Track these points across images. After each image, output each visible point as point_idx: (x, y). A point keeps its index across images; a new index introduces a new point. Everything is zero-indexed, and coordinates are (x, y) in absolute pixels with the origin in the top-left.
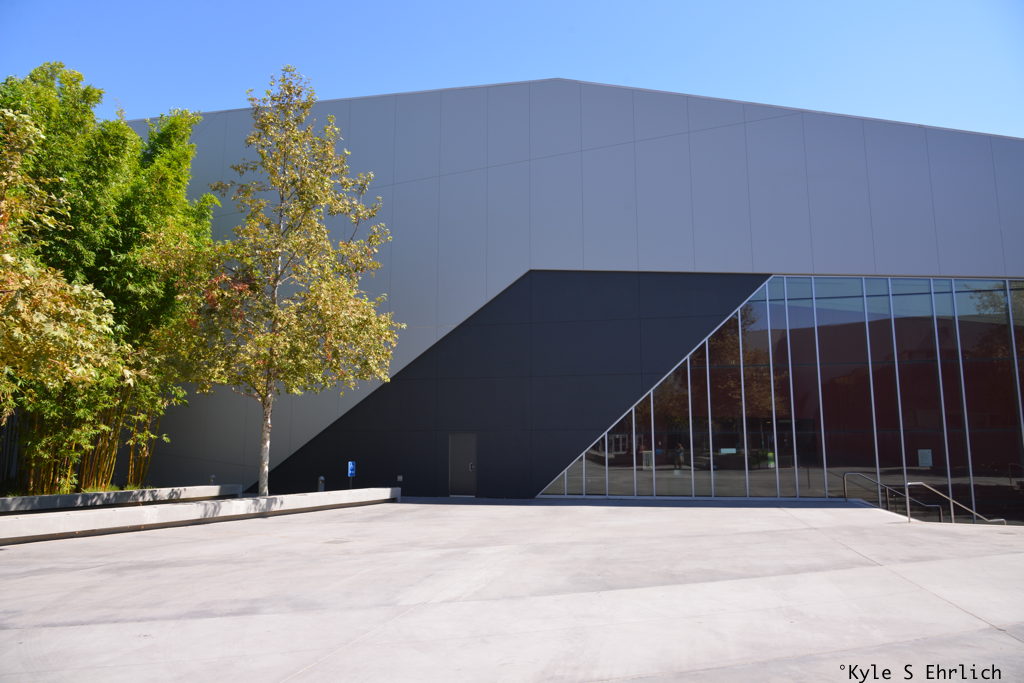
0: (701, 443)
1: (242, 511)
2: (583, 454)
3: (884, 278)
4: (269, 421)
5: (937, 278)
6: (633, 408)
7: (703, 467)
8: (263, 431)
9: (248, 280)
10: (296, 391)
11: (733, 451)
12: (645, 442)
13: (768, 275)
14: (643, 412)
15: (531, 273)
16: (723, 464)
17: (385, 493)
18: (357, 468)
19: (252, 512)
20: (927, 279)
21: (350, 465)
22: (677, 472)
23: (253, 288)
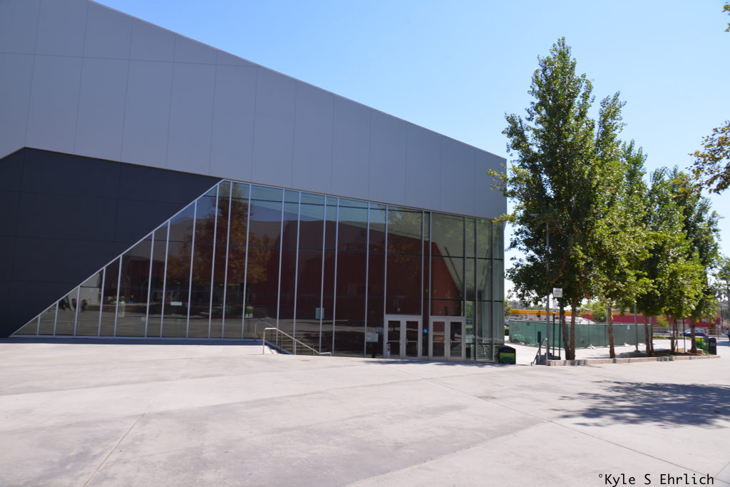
0: (156, 298)
2: (57, 302)
3: (296, 191)
5: (330, 196)
6: (104, 268)
7: (156, 313)
13: (221, 179)
14: (112, 271)
15: (26, 150)
20: (322, 195)
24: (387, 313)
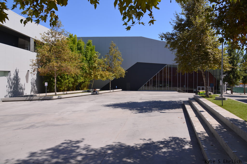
0: (158, 84)
2: (144, 85)
7: (158, 87)
11: (161, 85)
12: (151, 84)
13: (166, 64)
14: (151, 80)
15: (137, 62)
16: (160, 87)
17: (121, 90)
21: (116, 86)
22: (154, 88)
24: (198, 86)
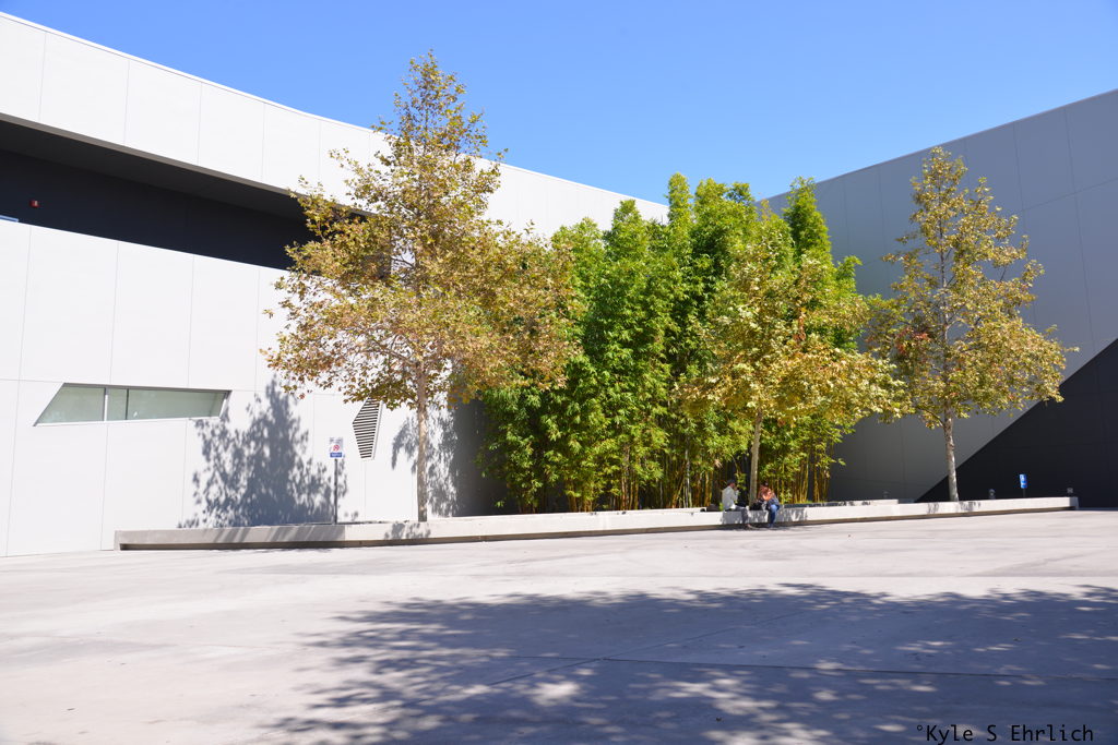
1: (952, 511)
4: (951, 442)
8: (947, 449)
9: (925, 329)
10: (965, 415)
17: (1064, 501)
18: (1027, 481)
19: (960, 511)
21: (1022, 478)
23: (931, 335)
